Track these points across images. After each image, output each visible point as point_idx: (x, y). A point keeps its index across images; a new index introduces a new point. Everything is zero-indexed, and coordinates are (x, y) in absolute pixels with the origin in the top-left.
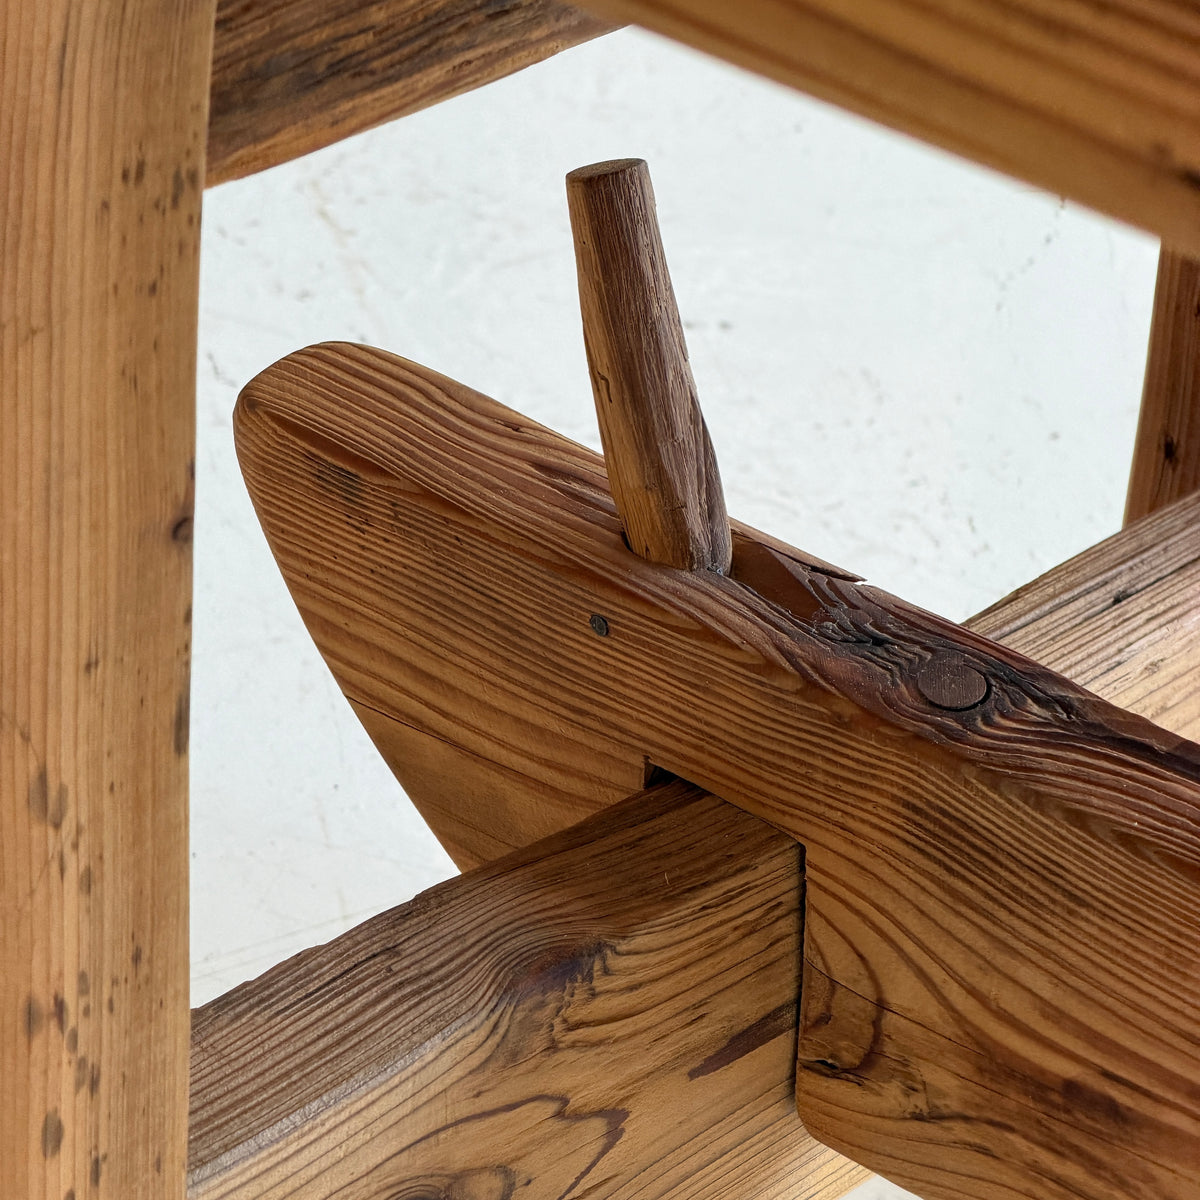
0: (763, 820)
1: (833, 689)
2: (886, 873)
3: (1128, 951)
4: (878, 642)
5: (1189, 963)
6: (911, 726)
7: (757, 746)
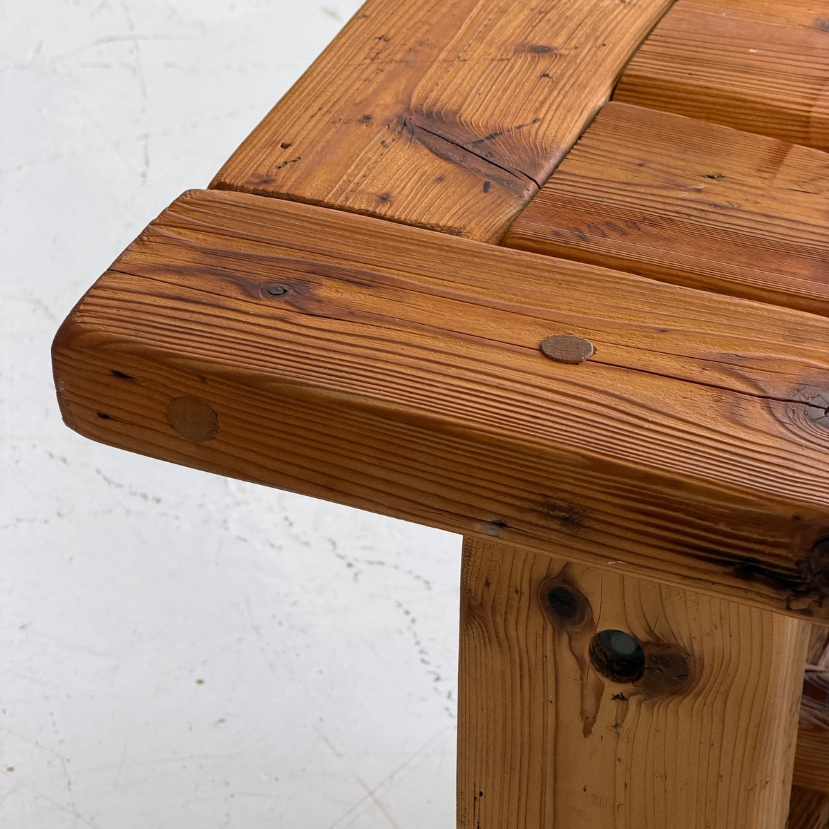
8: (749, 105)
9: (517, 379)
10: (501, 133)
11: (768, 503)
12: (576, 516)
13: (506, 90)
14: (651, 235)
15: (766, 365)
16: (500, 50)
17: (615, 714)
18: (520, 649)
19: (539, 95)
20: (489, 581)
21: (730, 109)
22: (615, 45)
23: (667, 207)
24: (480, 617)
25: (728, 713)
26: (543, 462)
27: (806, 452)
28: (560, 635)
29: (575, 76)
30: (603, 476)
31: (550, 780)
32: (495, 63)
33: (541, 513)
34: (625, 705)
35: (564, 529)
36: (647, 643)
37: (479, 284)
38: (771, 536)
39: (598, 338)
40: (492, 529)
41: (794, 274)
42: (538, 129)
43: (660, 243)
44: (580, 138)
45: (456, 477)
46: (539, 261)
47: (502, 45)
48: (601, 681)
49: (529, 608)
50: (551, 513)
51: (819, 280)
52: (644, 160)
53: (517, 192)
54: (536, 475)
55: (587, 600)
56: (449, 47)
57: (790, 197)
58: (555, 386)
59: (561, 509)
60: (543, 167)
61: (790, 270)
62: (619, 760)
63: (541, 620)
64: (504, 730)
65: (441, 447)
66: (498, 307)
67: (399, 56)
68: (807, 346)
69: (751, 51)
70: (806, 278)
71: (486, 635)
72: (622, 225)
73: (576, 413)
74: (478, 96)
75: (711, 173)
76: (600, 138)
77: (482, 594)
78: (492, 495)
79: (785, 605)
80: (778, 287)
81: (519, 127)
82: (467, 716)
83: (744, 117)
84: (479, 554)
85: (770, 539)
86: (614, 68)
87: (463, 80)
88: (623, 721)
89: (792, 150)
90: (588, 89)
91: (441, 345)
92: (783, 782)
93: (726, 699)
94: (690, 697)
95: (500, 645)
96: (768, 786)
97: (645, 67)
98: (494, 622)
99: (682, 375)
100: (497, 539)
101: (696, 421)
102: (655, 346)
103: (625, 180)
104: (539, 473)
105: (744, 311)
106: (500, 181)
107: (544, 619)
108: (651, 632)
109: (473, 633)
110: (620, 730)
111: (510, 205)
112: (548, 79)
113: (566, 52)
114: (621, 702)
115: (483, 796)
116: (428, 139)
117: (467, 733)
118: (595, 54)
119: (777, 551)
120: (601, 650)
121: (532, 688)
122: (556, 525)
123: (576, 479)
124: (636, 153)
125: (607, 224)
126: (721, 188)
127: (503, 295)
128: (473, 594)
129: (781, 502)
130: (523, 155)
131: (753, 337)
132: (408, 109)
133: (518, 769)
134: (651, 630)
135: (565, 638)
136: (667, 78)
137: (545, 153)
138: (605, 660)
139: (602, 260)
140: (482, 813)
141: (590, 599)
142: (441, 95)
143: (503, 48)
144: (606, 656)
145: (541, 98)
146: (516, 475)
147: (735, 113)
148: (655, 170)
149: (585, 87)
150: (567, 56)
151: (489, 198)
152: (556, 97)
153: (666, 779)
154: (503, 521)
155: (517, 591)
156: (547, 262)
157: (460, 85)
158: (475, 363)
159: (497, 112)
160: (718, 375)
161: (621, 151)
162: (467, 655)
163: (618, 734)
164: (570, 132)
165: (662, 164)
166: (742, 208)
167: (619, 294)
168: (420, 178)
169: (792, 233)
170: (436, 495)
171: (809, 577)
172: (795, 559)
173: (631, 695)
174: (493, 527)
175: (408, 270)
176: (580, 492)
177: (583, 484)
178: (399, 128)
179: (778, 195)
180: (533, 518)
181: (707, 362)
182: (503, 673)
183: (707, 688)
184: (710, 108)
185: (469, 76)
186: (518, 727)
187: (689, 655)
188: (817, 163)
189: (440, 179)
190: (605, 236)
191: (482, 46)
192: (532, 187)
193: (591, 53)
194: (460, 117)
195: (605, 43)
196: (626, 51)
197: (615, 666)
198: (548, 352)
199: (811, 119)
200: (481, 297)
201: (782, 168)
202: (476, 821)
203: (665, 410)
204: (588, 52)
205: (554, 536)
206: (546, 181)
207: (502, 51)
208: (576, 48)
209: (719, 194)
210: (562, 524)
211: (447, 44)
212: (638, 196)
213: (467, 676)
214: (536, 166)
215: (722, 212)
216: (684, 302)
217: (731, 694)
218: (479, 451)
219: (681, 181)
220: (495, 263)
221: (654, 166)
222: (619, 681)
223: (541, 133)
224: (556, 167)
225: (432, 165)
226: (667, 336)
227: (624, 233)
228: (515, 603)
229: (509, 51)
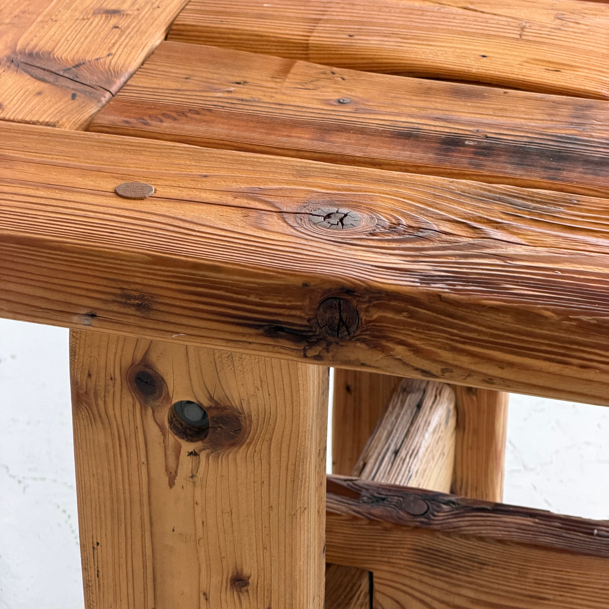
0: (355, 568)
1: (380, 520)
2: (406, 573)
3: (504, 575)
4: (383, 499)
5: (527, 573)
6: (412, 524)
7: (351, 545)
8: (265, 38)
9: (98, 211)
10: (84, 63)
11: (284, 276)
12: (146, 302)
13: (86, 37)
14: (195, 119)
15: (280, 193)
16: (82, 13)
17: (190, 467)
18: (117, 424)
19: (112, 39)
20: (91, 373)
21: (252, 43)
22: (166, 7)
23: (207, 103)
24: (86, 403)
25: (272, 455)
26: (119, 262)
27: (310, 243)
28: (146, 410)
29: (138, 27)
30: (163, 268)
31: (147, 526)
32: (78, 21)
33: (121, 302)
34: (198, 460)
35: (138, 313)
36: (210, 408)
37: (69, 155)
38: (289, 301)
39: (157, 183)
40: (85, 319)
41: (300, 138)
42: (111, 60)
43: (202, 124)
44: (142, 64)
45: (56, 281)
46: (113, 139)
47: (84, 10)
48: (179, 443)
49: (121, 391)
50: (128, 301)
51: (317, 140)
52: (189, 75)
53: (96, 98)
54: (115, 273)
55: (163, 379)
56: (45, 13)
57: (296, 92)
58: (127, 213)
59: (135, 298)
60: (115, 83)
61: (297, 135)
62: (197, 503)
63: (131, 399)
64: (111, 490)
65: (43, 259)
66: (84, 168)
67: (7, 21)
68: (310, 180)
69: (265, 5)
70: (309, 139)
71: (92, 416)
72: (174, 115)
73: (142, 229)
74: (66, 42)
75: (238, 81)
76: (157, 63)
77: (86, 384)
78: (84, 293)
79: (302, 354)
80: (287, 146)
81: (97, 59)
82: (83, 483)
83: (261, 47)
84: (82, 352)
85: (288, 304)
86: (166, 21)
87: (55, 33)
88: (197, 472)
89: (296, 64)
90: (147, 35)
91: (42, 193)
92: (318, 512)
93: (270, 444)
94: (244, 446)
95: (103, 423)
96: (306, 512)
97: (189, 19)
98: (97, 405)
99: (220, 202)
100: (91, 327)
101: (230, 229)
102: (199, 186)
103: (176, 88)
104: (116, 271)
105: (264, 161)
106: (84, 92)
107: (133, 398)
108: (211, 398)
109: (82, 415)
110: (195, 479)
111: (92, 107)
112: (118, 29)
113: (131, 13)
114: (194, 458)
115: (100, 545)
116: (30, 69)
117: (84, 496)
118: (152, 13)
119: (293, 312)
120: (177, 420)
121: (129, 454)
122: (131, 311)
123: (144, 273)
124: (183, 72)
125: (163, 115)
126: (246, 90)
127: (87, 161)
128: (80, 385)
129: (293, 274)
130: (101, 76)
131: (271, 176)
132: (14, 52)
133: (123, 520)
134: (211, 397)
135: (150, 411)
136: (205, 24)
137: (117, 74)
138: (180, 428)
139: (160, 136)
140: (100, 558)
141: (165, 378)
142: (39, 42)
143: (84, 12)
144: (181, 425)
145: (113, 41)
146: (100, 275)
147: (255, 45)
148: (198, 81)
149: (145, 33)
150: (131, 15)
151: (76, 103)
152: (125, 40)
153: (231, 515)
154: (93, 313)
155: (111, 379)
156: (119, 139)
157: (53, 36)
158: (67, 203)
159: (81, 51)
160: (245, 201)
161: (172, 70)
162: (79, 434)
163: (194, 483)
164: (135, 61)
165: (202, 77)
166: (262, 101)
167: (173, 155)
168: (24, 94)
169: (297, 114)
170: (42, 298)
171: (318, 330)
172: (307, 317)
173: (201, 451)
174: (86, 318)
175: (17, 149)
176: (148, 283)
177: (149, 276)
178: (8, 64)
179: (288, 92)
180: (115, 307)
181: (238, 194)
182: (107, 445)
183: (256, 438)
184: (237, 43)
185: (60, 30)
186: (121, 487)
187: (240, 413)
188: (315, 71)
189: (39, 93)
190: (161, 121)
191: (69, 11)
192: (108, 95)
193: (149, 12)
194: (53, 55)
195: (160, 6)
196: (175, 10)
197: (188, 432)
198: (120, 193)
199: (310, 45)
200: (71, 163)
201: (290, 75)
202: (96, 566)
203: (208, 223)
204: (147, 12)
205: (131, 320)
206: (118, 91)
207: (84, 14)
208: (138, 9)
209: (244, 93)
210: (137, 310)
211: (43, 11)
212: (186, 97)
213: (80, 450)
214: (111, 83)
215: (247, 104)
216: (220, 158)
217: (273, 440)
218: (72, 259)
219: (216, 87)
220: (80, 142)
221: (197, 78)
222: (192, 441)
223: (113, 62)
224: (125, 82)
225: (34, 85)
226: (209, 179)
227: (176, 119)
228: (111, 388)
229: (89, 14)
